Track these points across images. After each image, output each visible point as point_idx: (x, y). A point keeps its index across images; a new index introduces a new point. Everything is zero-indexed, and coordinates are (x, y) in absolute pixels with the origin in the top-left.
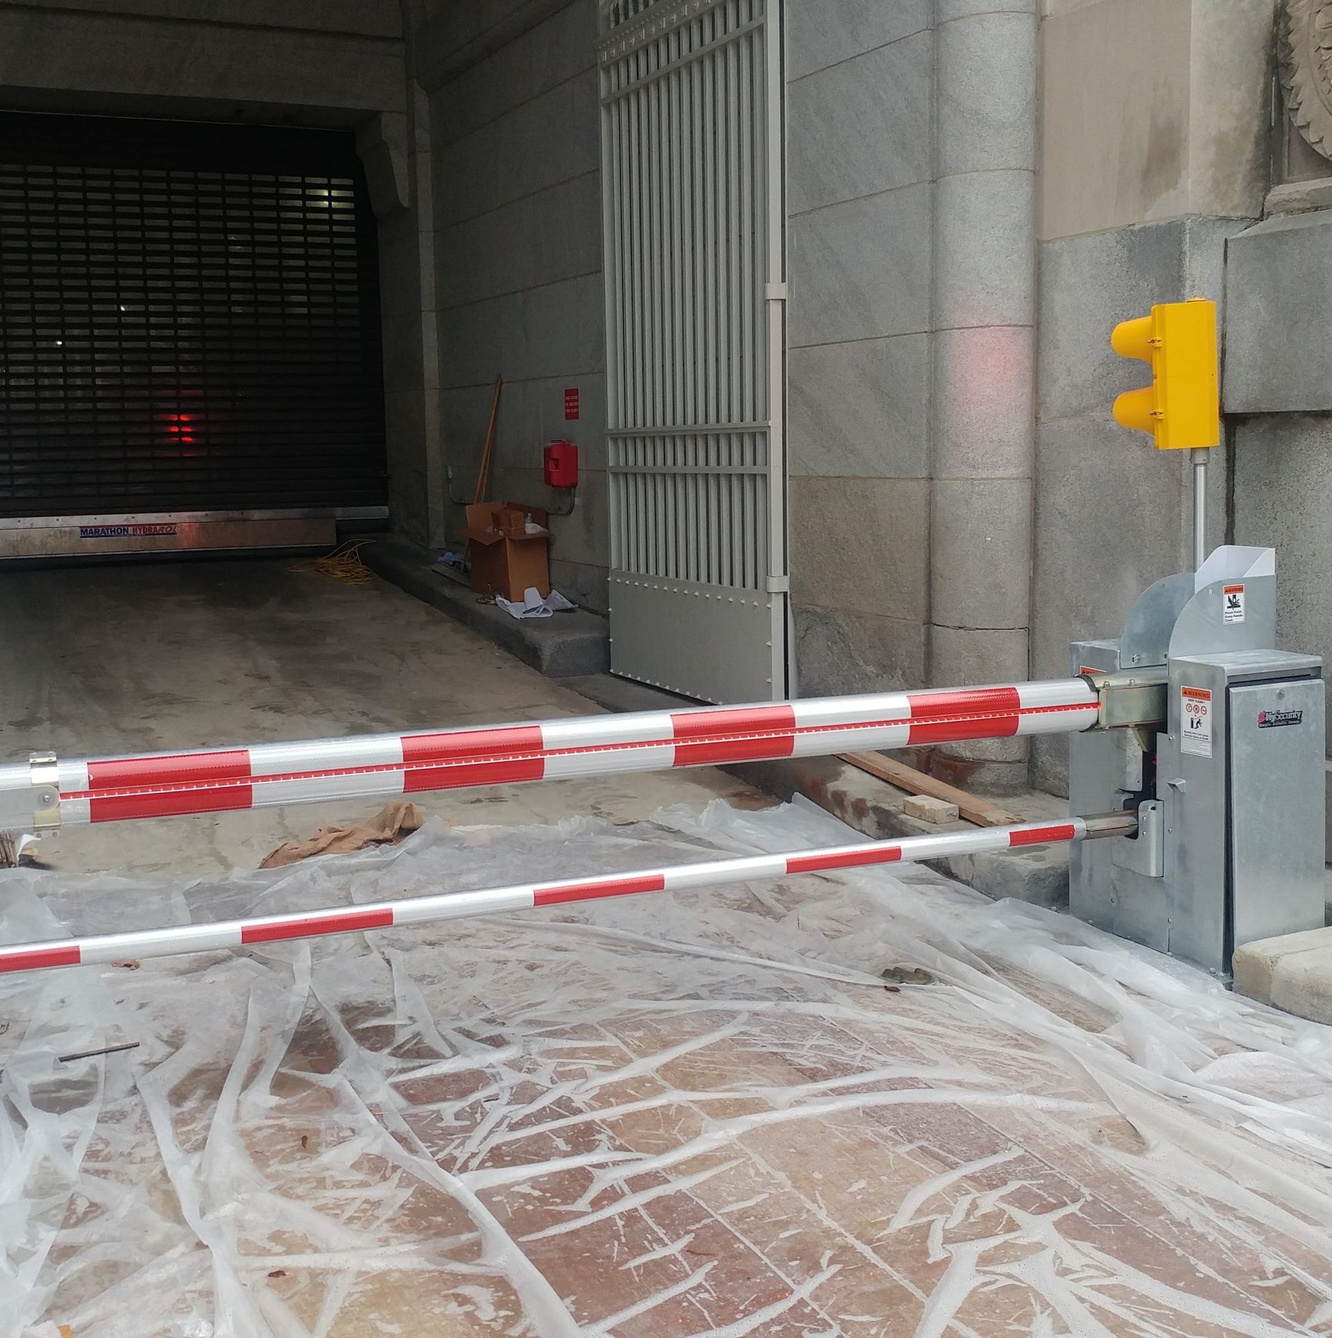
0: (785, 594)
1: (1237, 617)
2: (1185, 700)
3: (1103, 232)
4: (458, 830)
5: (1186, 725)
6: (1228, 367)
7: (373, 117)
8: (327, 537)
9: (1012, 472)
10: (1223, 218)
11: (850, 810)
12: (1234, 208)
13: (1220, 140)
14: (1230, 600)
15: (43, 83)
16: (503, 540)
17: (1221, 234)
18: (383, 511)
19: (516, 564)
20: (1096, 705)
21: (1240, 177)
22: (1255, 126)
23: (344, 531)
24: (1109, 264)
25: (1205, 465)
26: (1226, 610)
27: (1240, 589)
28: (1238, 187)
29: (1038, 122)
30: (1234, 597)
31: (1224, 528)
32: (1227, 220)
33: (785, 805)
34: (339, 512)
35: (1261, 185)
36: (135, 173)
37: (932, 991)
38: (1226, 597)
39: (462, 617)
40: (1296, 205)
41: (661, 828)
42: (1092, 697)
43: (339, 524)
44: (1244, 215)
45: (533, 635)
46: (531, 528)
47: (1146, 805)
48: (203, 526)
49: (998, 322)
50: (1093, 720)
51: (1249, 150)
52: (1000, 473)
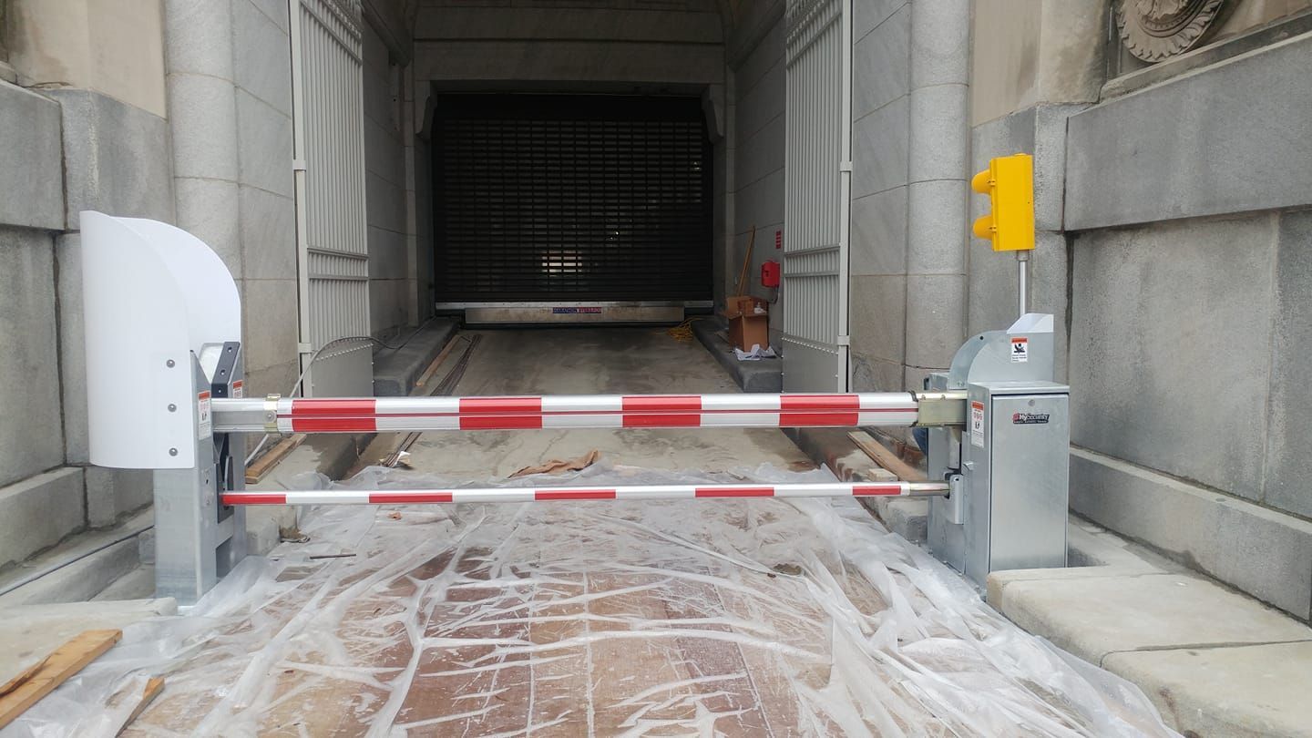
0: (848, 346)
1: (1022, 358)
2: (973, 409)
3: (998, 119)
4: (618, 467)
5: (973, 426)
6: (1067, 200)
7: (706, 87)
8: (682, 318)
9: (950, 270)
10: (1065, 104)
11: (844, 475)
12: (1076, 97)
13: (1065, 53)
14: (1016, 347)
15: (532, 78)
16: (741, 317)
17: (1065, 114)
18: (711, 303)
19: (747, 330)
20: (917, 410)
21: (1081, 76)
22: (1095, 41)
23: (688, 313)
24: (1001, 138)
25: (1026, 261)
26: (1013, 353)
27: (1025, 340)
28: (1079, 82)
29: (970, 53)
30: (1020, 345)
31: (1066, 306)
32: (1069, 104)
33: (816, 470)
34: (687, 304)
35: (1098, 80)
36: (614, 124)
37: (794, 579)
38: (1013, 345)
39: (720, 359)
40: (1117, 91)
41: (733, 476)
42: (914, 405)
43: (686, 309)
44: (1083, 100)
45: (742, 369)
46: (758, 311)
47: (954, 477)
48: (615, 309)
49: (941, 178)
50: (915, 420)
51: (1089, 57)
52: (940, 271)
